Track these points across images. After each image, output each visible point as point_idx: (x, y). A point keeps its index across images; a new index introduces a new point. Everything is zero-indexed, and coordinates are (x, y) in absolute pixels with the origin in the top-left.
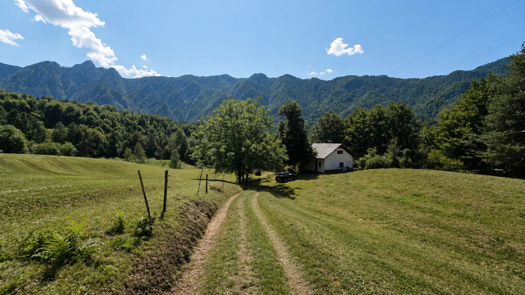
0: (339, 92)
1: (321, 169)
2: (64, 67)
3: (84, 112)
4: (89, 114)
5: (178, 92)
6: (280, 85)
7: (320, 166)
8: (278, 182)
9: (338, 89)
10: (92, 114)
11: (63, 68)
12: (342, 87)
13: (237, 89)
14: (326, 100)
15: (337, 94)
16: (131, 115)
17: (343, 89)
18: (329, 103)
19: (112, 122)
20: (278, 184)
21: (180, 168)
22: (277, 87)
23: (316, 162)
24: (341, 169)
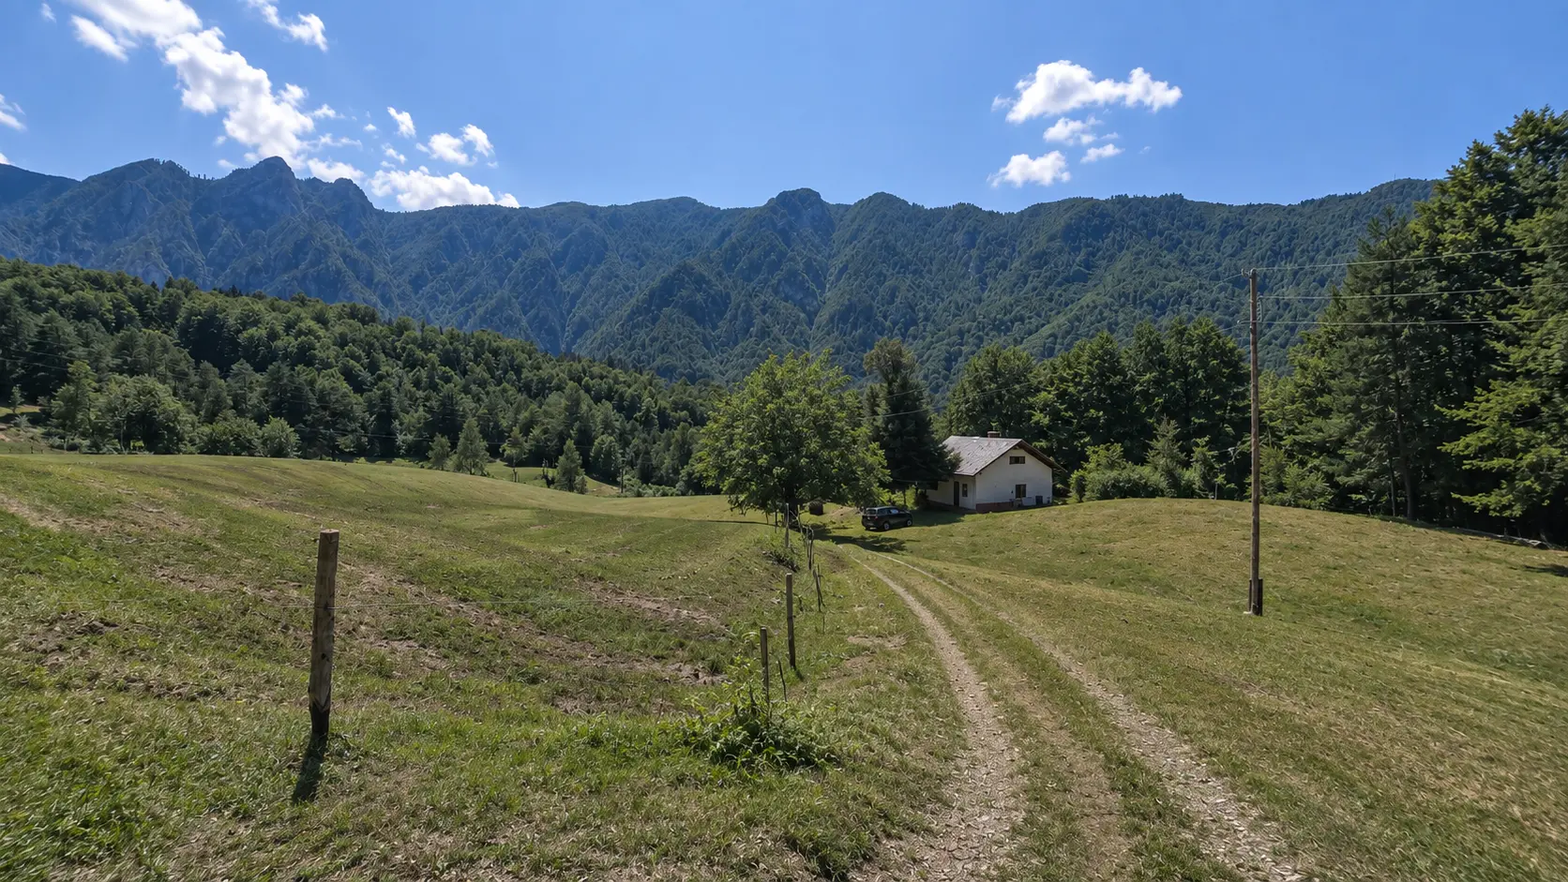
0: (1044, 253)
1: (969, 501)
2: (202, 177)
3: (289, 327)
4: (300, 333)
5: (541, 254)
6: (860, 229)
7: (965, 494)
8: (868, 529)
9: (1041, 243)
10: (310, 332)
11: (197, 180)
12: (1052, 238)
13: (726, 244)
14: (1006, 278)
15: (1041, 259)
16: (418, 334)
17: (1057, 244)
18: (1015, 285)
19: (368, 355)
20: (868, 534)
21: (582, 491)
22: (854, 237)
23: (957, 484)
24: (1019, 500)
